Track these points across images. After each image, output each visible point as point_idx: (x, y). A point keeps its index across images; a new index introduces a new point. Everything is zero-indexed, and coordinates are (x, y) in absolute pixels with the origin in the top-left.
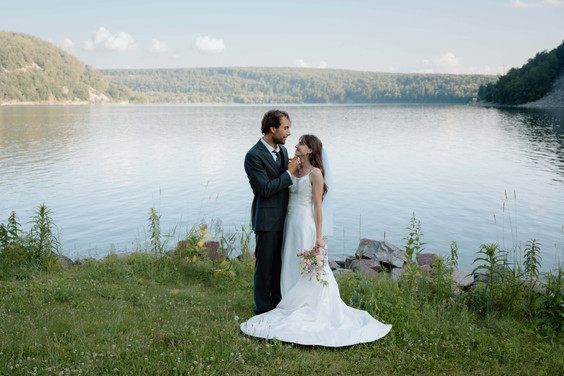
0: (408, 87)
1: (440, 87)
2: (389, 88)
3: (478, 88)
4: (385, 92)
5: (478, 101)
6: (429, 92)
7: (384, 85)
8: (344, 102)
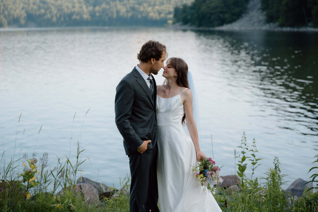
0: (97, 8)
1: (133, 9)
2: (77, 9)
3: (172, 10)
4: (72, 14)
5: (174, 23)
6: (121, 14)
7: (70, 5)
8: (25, 26)
